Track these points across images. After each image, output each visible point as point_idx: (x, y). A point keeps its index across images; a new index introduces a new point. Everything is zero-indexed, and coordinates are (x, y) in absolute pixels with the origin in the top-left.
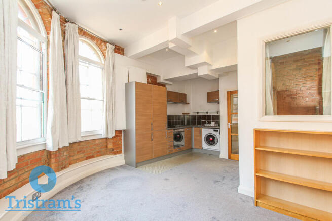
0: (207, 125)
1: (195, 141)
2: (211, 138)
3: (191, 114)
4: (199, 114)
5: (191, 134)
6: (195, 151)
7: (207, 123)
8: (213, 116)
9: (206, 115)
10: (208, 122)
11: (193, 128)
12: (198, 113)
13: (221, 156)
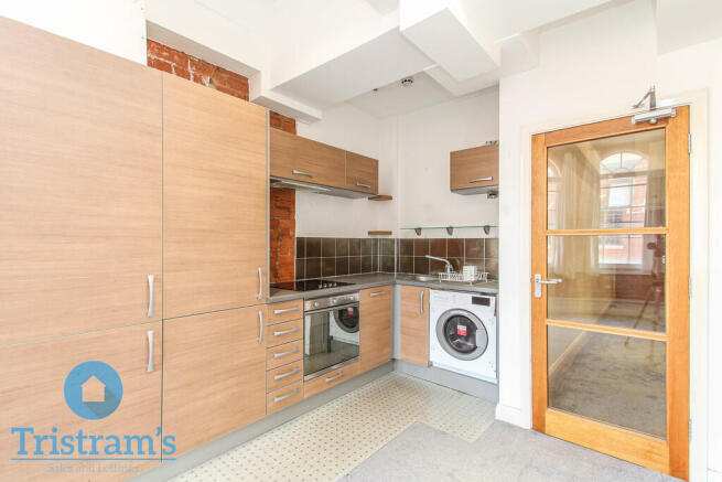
0: (449, 276)
1: (402, 333)
2: (462, 329)
3: (398, 234)
4: (422, 237)
5: (390, 308)
6: (403, 371)
7: (449, 266)
8: (469, 241)
9: (447, 236)
10: (453, 262)
11: (399, 288)
12: (418, 231)
13: (502, 413)
